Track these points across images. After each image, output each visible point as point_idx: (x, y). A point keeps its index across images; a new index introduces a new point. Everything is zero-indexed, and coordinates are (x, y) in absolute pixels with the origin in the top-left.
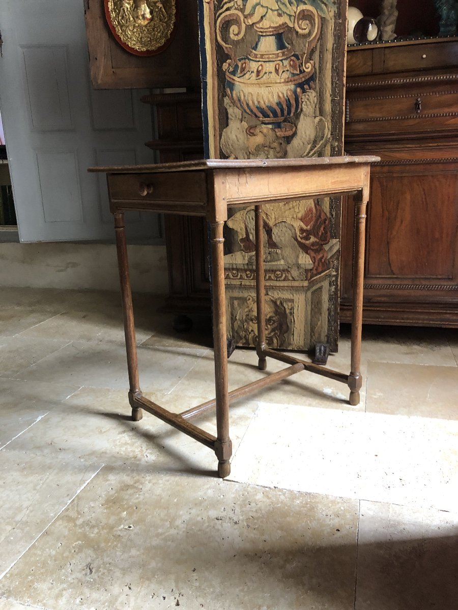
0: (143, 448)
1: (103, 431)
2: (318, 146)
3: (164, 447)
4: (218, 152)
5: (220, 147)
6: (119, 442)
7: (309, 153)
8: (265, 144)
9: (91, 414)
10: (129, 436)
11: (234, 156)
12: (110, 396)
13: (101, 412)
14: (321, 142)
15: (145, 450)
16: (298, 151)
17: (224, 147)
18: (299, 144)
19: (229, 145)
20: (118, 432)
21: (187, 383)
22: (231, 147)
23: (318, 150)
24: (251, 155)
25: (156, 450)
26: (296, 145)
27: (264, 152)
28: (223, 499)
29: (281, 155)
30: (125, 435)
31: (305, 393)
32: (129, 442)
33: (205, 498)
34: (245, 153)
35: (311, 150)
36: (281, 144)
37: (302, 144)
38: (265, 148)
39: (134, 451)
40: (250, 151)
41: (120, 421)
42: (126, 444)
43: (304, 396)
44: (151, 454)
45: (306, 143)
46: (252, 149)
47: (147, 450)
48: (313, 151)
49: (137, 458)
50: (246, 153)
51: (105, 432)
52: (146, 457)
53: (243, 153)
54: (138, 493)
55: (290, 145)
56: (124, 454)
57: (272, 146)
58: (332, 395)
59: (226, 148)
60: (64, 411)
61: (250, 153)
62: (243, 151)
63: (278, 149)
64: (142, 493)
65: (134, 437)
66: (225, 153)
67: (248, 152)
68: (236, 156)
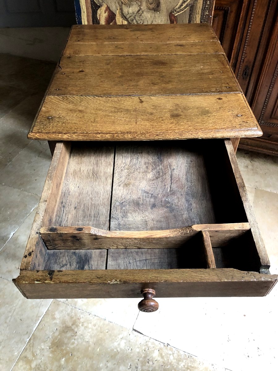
4: (89, 0)
7: (181, 5)
11: (106, 6)
16: (170, 3)
23: (191, 2)
24: (123, 5)
27: (137, 3)
28: (131, 353)
33: (119, 349)
34: (117, 2)
35: (184, 2)
40: (122, 0)
48: (186, 3)
53: (115, 3)
54: (74, 337)
61: (122, 3)
63: (150, 0)
64: (76, 337)
66: (97, 2)
67: (120, 2)
68: (107, 6)
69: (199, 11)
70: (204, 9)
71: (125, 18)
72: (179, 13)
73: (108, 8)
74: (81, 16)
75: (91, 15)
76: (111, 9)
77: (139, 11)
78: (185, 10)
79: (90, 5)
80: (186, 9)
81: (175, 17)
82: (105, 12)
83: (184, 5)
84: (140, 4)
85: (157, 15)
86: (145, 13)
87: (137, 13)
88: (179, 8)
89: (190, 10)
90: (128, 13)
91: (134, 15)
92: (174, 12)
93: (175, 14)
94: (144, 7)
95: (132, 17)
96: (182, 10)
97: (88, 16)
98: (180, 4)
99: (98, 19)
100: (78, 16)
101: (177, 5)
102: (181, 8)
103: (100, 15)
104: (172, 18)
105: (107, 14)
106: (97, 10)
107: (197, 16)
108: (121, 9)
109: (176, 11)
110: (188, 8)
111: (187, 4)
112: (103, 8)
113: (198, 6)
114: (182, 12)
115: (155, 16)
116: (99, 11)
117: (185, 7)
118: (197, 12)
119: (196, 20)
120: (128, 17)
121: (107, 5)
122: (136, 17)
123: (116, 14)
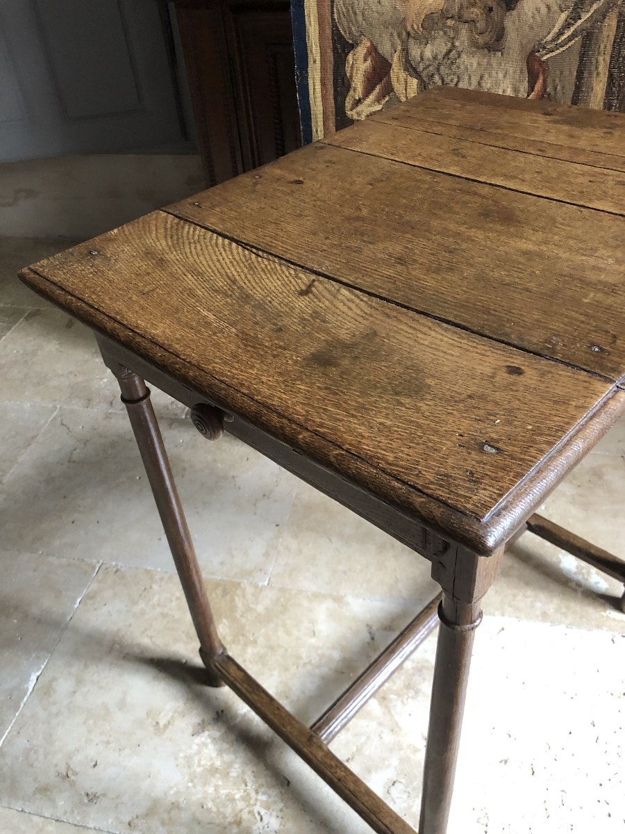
0: (249, 788)
1: (162, 722)
2: (585, 17)
3: (289, 782)
4: (328, 32)
5: (333, 19)
6: (199, 765)
7: (561, 33)
8: (447, 11)
9: (129, 660)
10: (214, 740)
11: (368, 44)
12: (156, 599)
13: (149, 655)
14: (595, 6)
15: (253, 795)
16: (531, 28)
17: (343, 19)
18: (538, 10)
19: (355, 14)
20: (190, 730)
21: (293, 544)
22: (360, 18)
23: (585, 25)
24: (411, 41)
25: (274, 792)
26: (530, 14)
27: (445, 33)
29: (487, 39)
30: (205, 737)
31: (527, 572)
32: (218, 763)
34: (395, 34)
35: (567, 25)
36: (491, 10)
37: (544, 10)
38: (450, 22)
39: (232, 800)
40: (409, 28)
41: (189, 687)
42: (213, 771)
43: (527, 584)
44: (267, 807)
45: (555, 8)
46: (414, 24)
47: (257, 793)
48: (572, 29)
49: (244, 824)
50: (399, 35)
51: (166, 727)
52: (258, 818)
53: (392, 35)
55: (514, 13)
56: (214, 809)
57: (466, 16)
58: (580, 577)
59: (349, 21)
60: (76, 654)
61: (408, 34)
62: (390, 30)
63: (481, 25)
65: (225, 746)
66: (346, 36)
67: (404, 34)
68: (372, 44)
69: (606, 46)
70: (621, 41)
71: (415, 69)
72: (554, 54)
73: (373, 51)
74: (307, 72)
75: (330, 67)
76: (381, 52)
77: (450, 51)
78: (570, 44)
79: (329, 43)
80: (573, 41)
81: (541, 63)
82: (365, 60)
83: (568, 33)
84: (452, 35)
85: (494, 62)
86: (464, 56)
87: (444, 58)
88: (553, 40)
89: (583, 46)
90: (422, 58)
91: (437, 62)
92: (539, 51)
93: (543, 56)
94: (463, 40)
95: (431, 68)
96: (562, 47)
97: (323, 69)
98: (556, 30)
99: (348, 75)
100: (301, 73)
101: (549, 33)
102: (560, 41)
103: (352, 67)
104: (534, 67)
105: (369, 62)
106: (347, 54)
107: (601, 58)
108: (406, 51)
109: (544, 48)
110: (576, 39)
111: (576, 31)
112: (361, 51)
113: (605, 33)
114: (562, 49)
115: (489, 64)
116: (350, 57)
117: (570, 39)
118: (602, 47)
119: (597, 68)
120: (421, 67)
121: (371, 42)
122: (442, 68)
123: (392, 61)
